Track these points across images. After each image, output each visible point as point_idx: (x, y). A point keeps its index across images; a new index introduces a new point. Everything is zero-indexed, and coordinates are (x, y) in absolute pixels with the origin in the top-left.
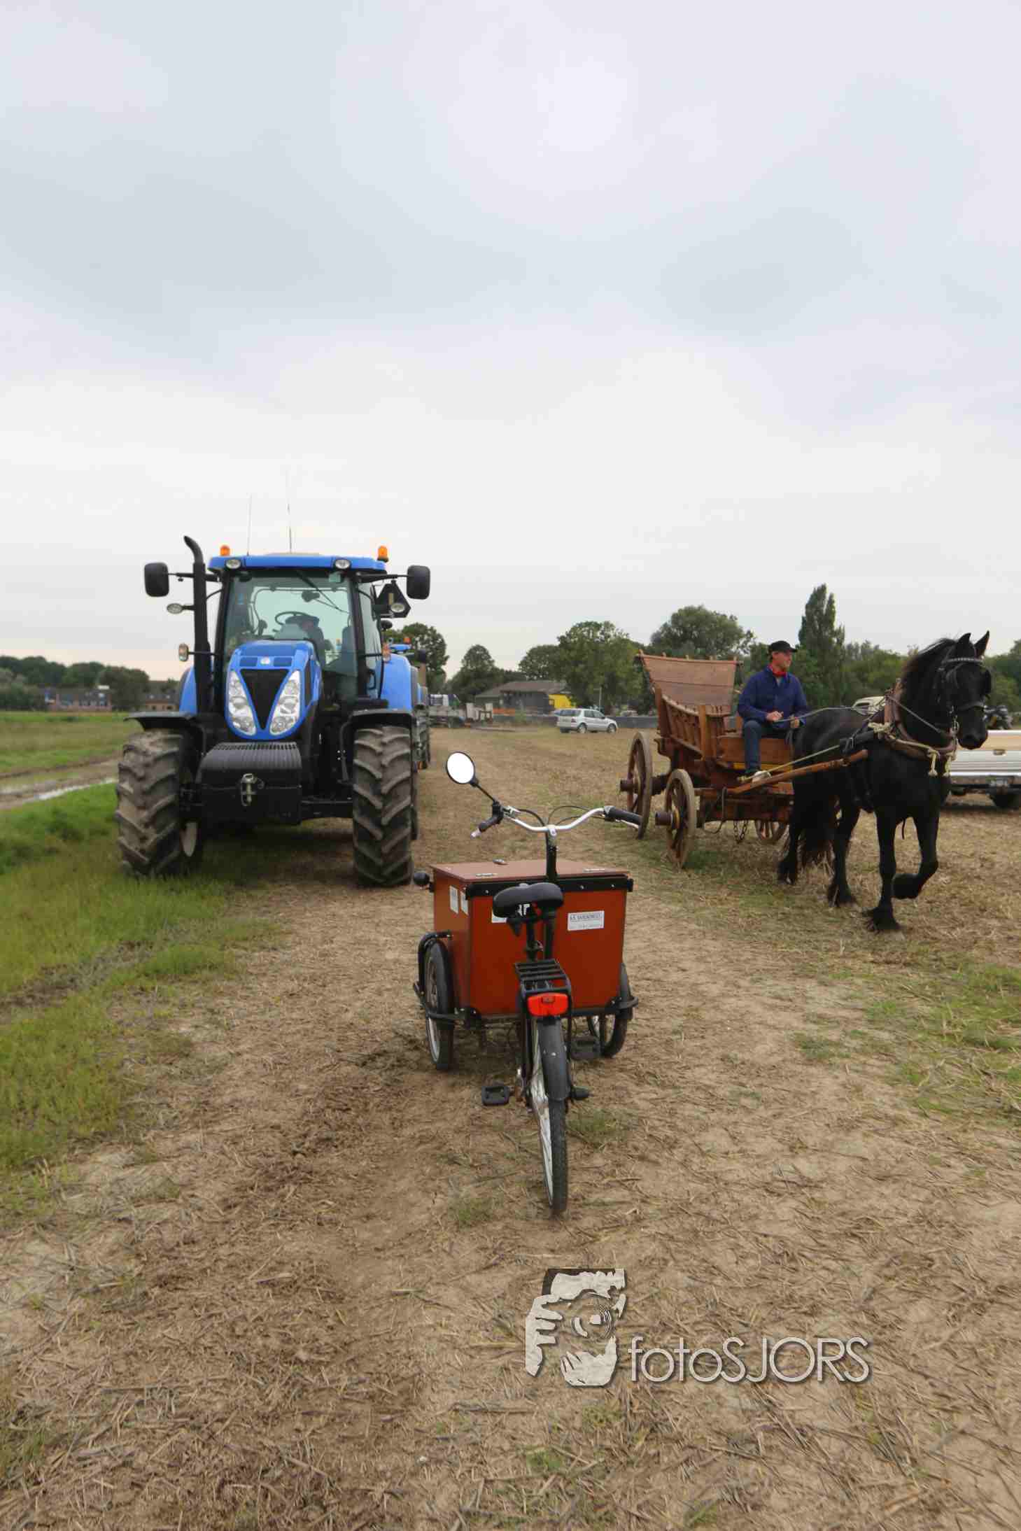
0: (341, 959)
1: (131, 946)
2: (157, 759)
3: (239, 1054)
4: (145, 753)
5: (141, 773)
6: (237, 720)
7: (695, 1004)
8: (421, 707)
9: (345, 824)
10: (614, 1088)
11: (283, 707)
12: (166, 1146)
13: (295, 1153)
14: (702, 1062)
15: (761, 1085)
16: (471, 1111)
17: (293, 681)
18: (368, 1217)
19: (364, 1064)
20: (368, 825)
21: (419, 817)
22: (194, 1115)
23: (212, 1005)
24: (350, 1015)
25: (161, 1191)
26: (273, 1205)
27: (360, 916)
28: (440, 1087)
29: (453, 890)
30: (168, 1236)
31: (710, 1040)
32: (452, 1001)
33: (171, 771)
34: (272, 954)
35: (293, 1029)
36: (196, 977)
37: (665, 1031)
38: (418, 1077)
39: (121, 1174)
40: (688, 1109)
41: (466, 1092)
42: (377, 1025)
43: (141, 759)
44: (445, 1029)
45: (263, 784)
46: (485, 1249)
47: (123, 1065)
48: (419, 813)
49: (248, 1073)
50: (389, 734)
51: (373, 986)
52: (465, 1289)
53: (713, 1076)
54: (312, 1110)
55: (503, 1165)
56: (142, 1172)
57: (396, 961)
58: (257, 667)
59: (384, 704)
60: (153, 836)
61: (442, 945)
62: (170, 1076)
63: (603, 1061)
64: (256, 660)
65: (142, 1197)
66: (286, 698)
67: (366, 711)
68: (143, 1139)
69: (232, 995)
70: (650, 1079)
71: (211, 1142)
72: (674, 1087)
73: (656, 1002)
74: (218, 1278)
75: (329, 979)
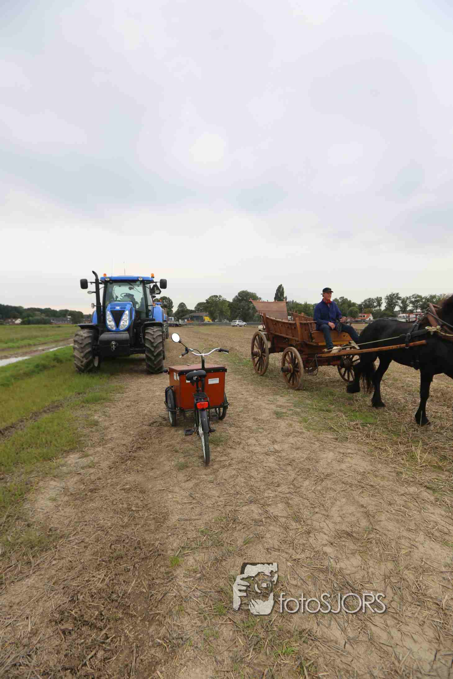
0: (142, 395)
1: (79, 394)
2: (86, 338)
3: (113, 424)
4: (82, 336)
5: (80, 342)
6: (110, 325)
7: (246, 404)
8: (165, 321)
9: (143, 356)
10: (223, 429)
11: (124, 321)
12: (90, 452)
13: (130, 452)
14: (248, 420)
15: (265, 425)
16: (182, 437)
17: (126, 314)
18: (152, 469)
19: (150, 425)
20: (150, 355)
21: (166, 353)
22: (99, 443)
23: (104, 410)
24: (146, 411)
25: (90, 465)
26: (124, 467)
27: (149, 383)
28: (173, 430)
29: (175, 373)
30: (93, 477)
31: (250, 414)
32: (175, 406)
33: (90, 341)
34: (122, 394)
35: (128, 416)
36: (99, 402)
37: (237, 412)
38: (166, 428)
39: (77, 461)
40: (244, 433)
41: (180, 432)
42: (154, 414)
43: (81, 338)
44: (174, 413)
45: (118, 344)
46: (186, 476)
47: (77, 429)
48: (165, 352)
49: (115, 430)
50: (155, 329)
51: (153, 403)
52: (181, 487)
53: (251, 424)
54: (135, 439)
55: (192, 452)
56: (84, 460)
57: (159, 395)
58: (115, 310)
59: (154, 320)
60: (85, 361)
61: (172, 390)
62: (92, 431)
63: (220, 421)
64: (115, 307)
65: (84, 467)
66: (124, 319)
67: (149, 322)
68: (84, 450)
69: (110, 407)
70: (233, 425)
71: (105, 450)
72: (240, 427)
73: (235, 404)
74: (108, 489)
75: (139, 401)
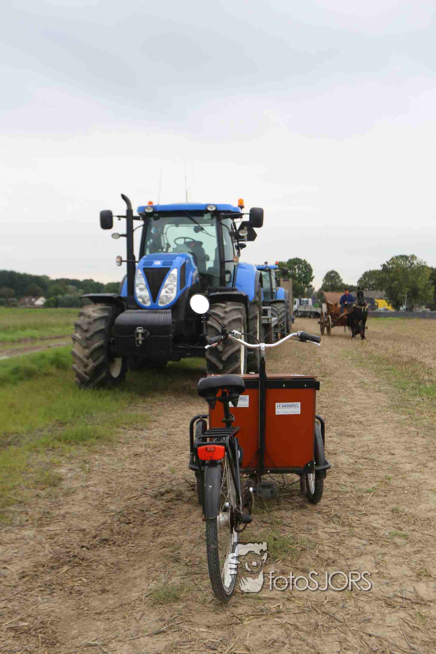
1: (62, 424)
2: (96, 320)
4: (89, 317)
5: (86, 328)
6: (140, 297)
11: (167, 289)
17: (173, 275)
43: (88, 320)
58: (152, 266)
60: (91, 365)
64: (152, 262)
66: (168, 284)
